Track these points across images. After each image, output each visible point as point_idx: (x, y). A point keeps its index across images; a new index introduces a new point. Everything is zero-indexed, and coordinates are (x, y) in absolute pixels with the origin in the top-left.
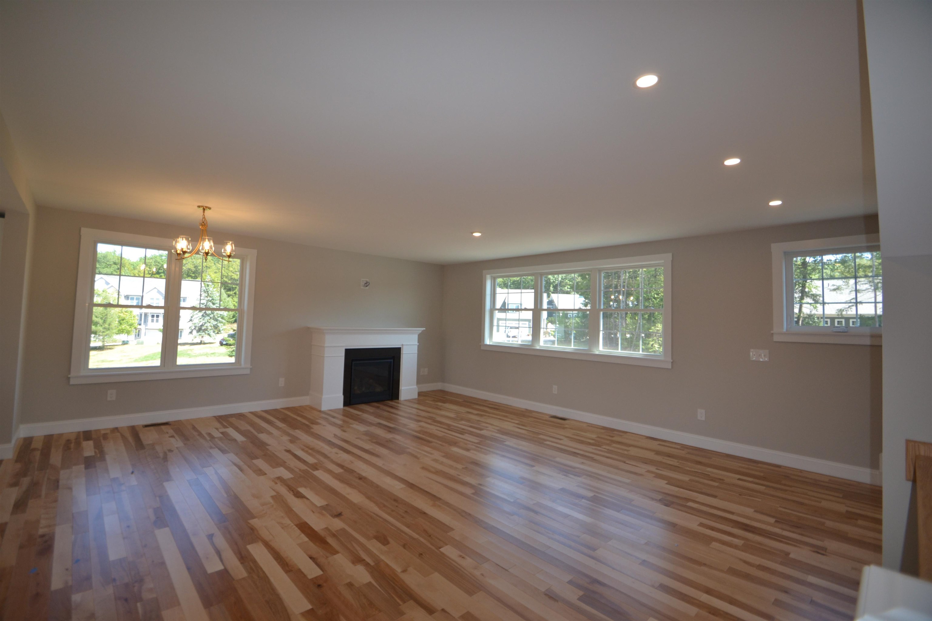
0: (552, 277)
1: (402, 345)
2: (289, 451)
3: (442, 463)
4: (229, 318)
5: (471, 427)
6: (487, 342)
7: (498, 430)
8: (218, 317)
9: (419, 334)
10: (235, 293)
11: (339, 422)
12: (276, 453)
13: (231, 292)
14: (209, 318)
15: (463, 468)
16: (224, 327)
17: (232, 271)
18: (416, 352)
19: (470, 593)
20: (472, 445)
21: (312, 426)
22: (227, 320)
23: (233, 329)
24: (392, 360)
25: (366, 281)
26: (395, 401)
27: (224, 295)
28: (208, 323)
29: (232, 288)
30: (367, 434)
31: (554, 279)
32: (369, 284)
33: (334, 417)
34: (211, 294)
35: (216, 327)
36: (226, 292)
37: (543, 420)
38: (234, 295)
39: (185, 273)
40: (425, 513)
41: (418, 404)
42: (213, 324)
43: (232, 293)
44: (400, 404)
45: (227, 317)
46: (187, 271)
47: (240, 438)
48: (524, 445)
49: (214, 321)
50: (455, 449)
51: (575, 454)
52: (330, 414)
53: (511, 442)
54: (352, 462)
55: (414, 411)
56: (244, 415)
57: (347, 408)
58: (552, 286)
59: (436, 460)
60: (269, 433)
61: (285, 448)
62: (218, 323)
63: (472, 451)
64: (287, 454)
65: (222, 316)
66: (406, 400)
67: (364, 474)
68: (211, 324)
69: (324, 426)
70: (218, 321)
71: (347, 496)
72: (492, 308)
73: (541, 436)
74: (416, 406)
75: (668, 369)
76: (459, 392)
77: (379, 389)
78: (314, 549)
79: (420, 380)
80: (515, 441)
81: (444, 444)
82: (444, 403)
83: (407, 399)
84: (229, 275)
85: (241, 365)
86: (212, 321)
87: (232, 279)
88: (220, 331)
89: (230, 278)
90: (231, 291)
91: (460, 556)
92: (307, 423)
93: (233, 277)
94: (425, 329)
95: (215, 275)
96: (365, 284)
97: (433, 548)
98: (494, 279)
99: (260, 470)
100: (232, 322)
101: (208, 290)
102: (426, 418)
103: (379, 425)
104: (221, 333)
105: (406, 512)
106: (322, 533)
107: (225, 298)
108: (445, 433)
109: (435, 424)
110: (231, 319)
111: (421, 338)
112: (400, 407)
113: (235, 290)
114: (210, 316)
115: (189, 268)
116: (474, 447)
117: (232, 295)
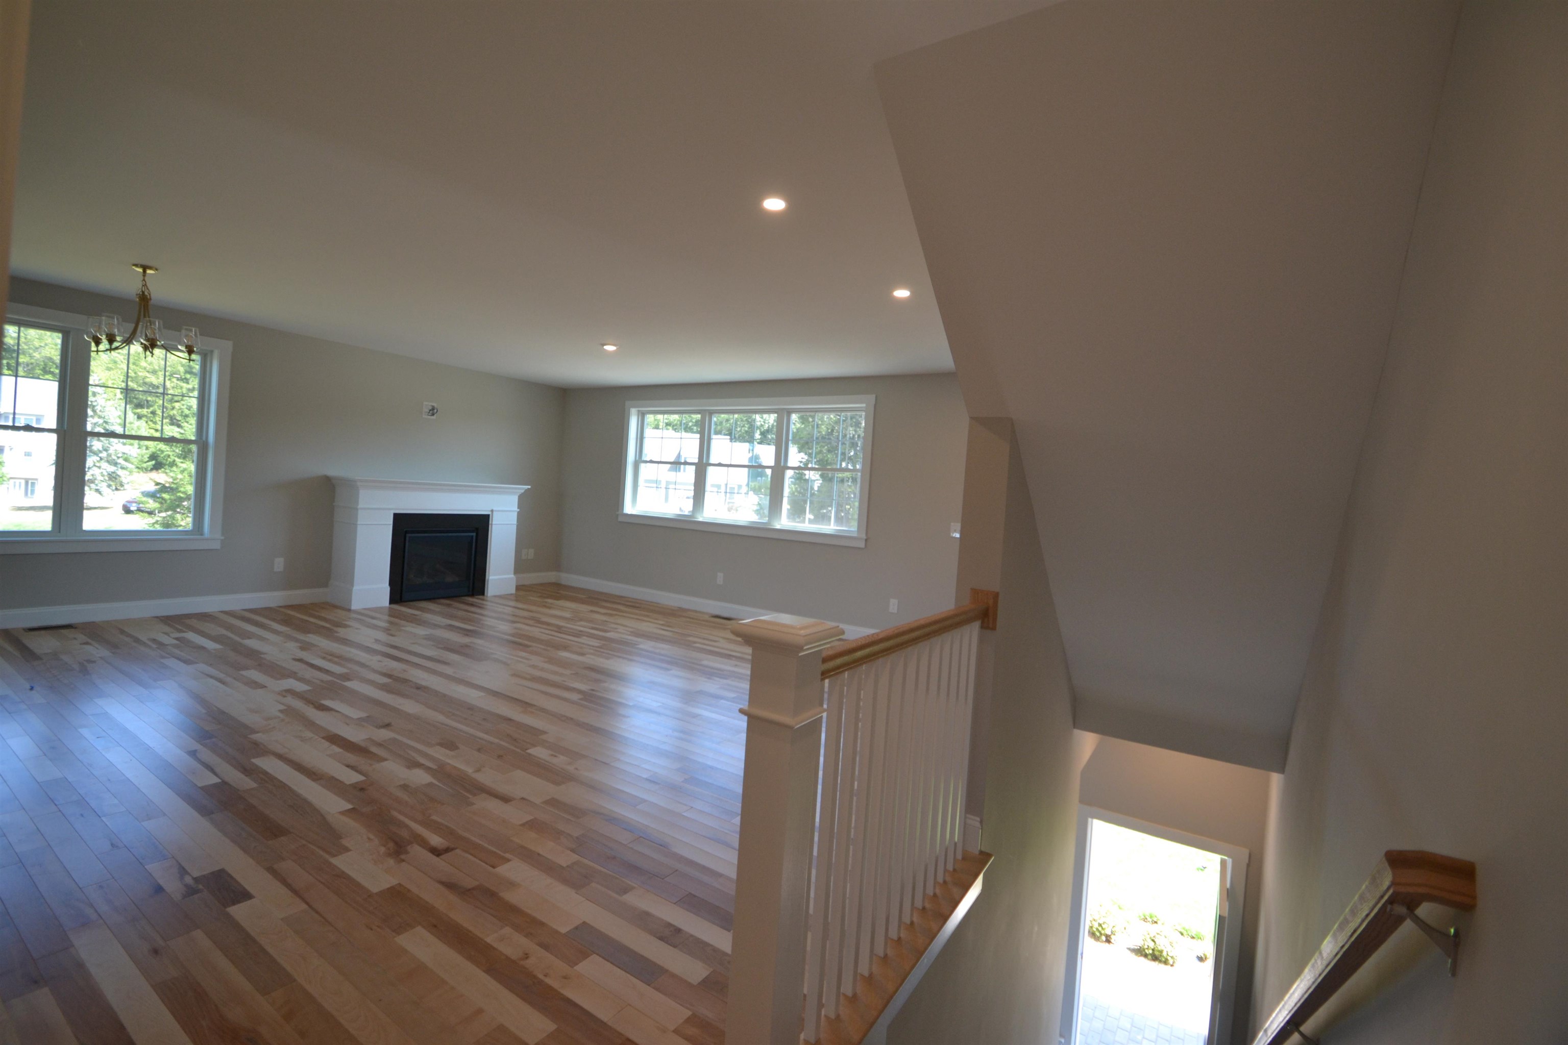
0: (760, 417)
1: (492, 511)
2: (300, 660)
3: (542, 669)
4: (142, 461)
5: (593, 628)
6: (629, 508)
7: (631, 632)
8: (118, 458)
9: (520, 495)
10: (153, 413)
11: (384, 625)
12: (278, 663)
13: (143, 410)
14: (98, 459)
15: (572, 674)
16: (129, 479)
17: (145, 368)
18: (515, 522)
19: (557, 783)
20: (590, 649)
21: (335, 629)
22: (136, 463)
23: (155, 482)
24: (474, 534)
25: (433, 406)
26: (477, 597)
27: (131, 416)
28: (95, 468)
29: (146, 402)
30: (428, 638)
31: (762, 420)
32: (437, 411)
33: (373, 618)
34: (100, 411)
35: (113, 477)
36: (132, 410)
37: (699, 620)
38: (152, 415)
39: (39, 366)
40: (510, 720)
41: (517, 600)
42: (107, 472)
43: (147, 412)
44: (487, 601)
45: (135, 459)
46: (43, 361)
47: (210, 645)
48: (665, 649)
49: (109, 466)
50: (565, 654)
51: (729, 657)
52: (367, 615)
53: (646, 645)
54: (405, 671)
55: (508, 610)
56: (211, 615)
57: (395, 606)
58: (758, 432)
59: (534, 667)
60: (261, 638)
61: (294, 657)
62: (117, 470)
63: (587, 656)
64: (297, 663)
65: (125, 456)
66: (495, 596)
67: (424, 683)
68: (101, 471)
69: (357, 629)
70: (119, 466)
71: (398, 707)
72: (637, 458)
73: (691, 639)
74: (513, 603)
75: (859, 548)
76: (582, 586)
77: (450, 579)
78: (352, 758)
79: (520, 566)
80: (653, 643)
81: (549, 648)
82: (558, 600)
83: (498, 594)
84: (139, 376)
85: (202, 534)
86: (104, 465)
87: (145, 383)
88: (122, 485)
89: (142, 381)
90: (144, 408)
91: (552, 755)
92: (327, 625)
93: (147, 380)
94: (530, 487)
95: (107, 373)
96: (430, 410)
97: (519, 750)
98: (642, 415)
99: (256, 683)
100: (147, 468)
101: (94, 404)
102: (525, 618)
103: (451, 628)
104: (124, 490)
105: (484, 719)
106: (363, 744)
107: (132, 421)
108: (551, 635)
109: (540, 625)
110: (146, 462)
111: (523, 500)
112: (486, 605)
113: (152, 406)
114: (100, 455)
115: (48, 355)
116: (592, 651)
117: (146, 416)
